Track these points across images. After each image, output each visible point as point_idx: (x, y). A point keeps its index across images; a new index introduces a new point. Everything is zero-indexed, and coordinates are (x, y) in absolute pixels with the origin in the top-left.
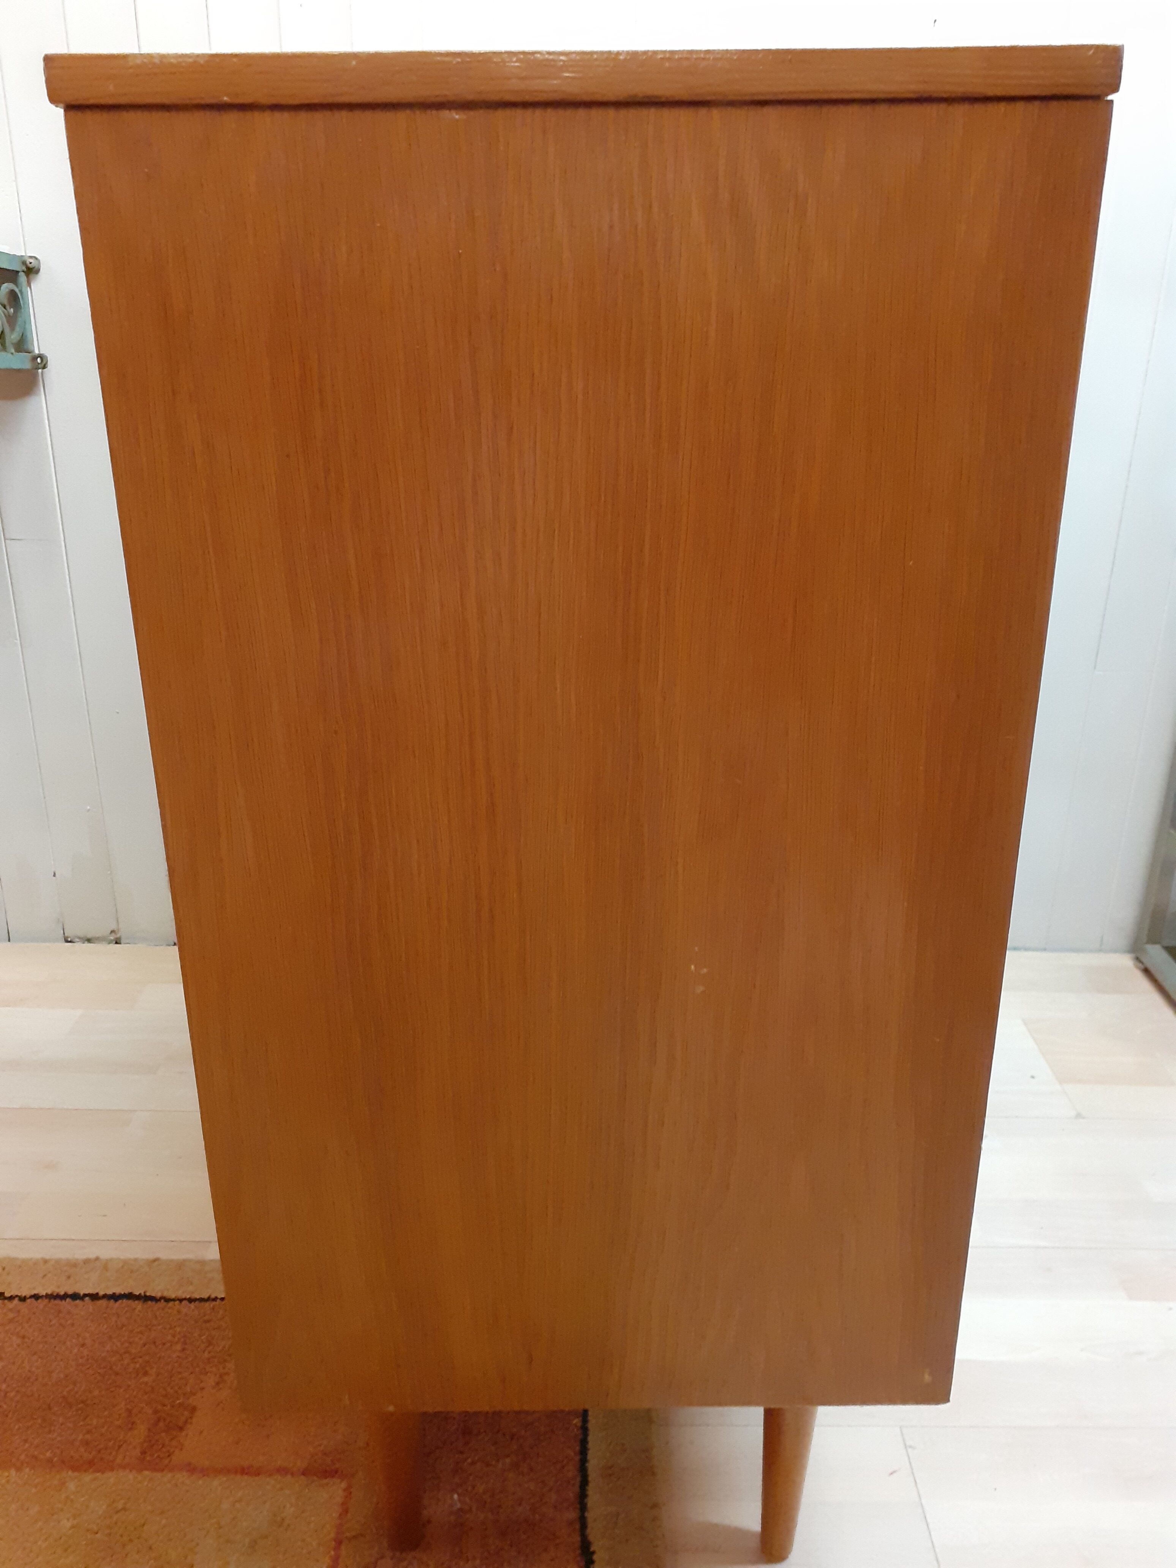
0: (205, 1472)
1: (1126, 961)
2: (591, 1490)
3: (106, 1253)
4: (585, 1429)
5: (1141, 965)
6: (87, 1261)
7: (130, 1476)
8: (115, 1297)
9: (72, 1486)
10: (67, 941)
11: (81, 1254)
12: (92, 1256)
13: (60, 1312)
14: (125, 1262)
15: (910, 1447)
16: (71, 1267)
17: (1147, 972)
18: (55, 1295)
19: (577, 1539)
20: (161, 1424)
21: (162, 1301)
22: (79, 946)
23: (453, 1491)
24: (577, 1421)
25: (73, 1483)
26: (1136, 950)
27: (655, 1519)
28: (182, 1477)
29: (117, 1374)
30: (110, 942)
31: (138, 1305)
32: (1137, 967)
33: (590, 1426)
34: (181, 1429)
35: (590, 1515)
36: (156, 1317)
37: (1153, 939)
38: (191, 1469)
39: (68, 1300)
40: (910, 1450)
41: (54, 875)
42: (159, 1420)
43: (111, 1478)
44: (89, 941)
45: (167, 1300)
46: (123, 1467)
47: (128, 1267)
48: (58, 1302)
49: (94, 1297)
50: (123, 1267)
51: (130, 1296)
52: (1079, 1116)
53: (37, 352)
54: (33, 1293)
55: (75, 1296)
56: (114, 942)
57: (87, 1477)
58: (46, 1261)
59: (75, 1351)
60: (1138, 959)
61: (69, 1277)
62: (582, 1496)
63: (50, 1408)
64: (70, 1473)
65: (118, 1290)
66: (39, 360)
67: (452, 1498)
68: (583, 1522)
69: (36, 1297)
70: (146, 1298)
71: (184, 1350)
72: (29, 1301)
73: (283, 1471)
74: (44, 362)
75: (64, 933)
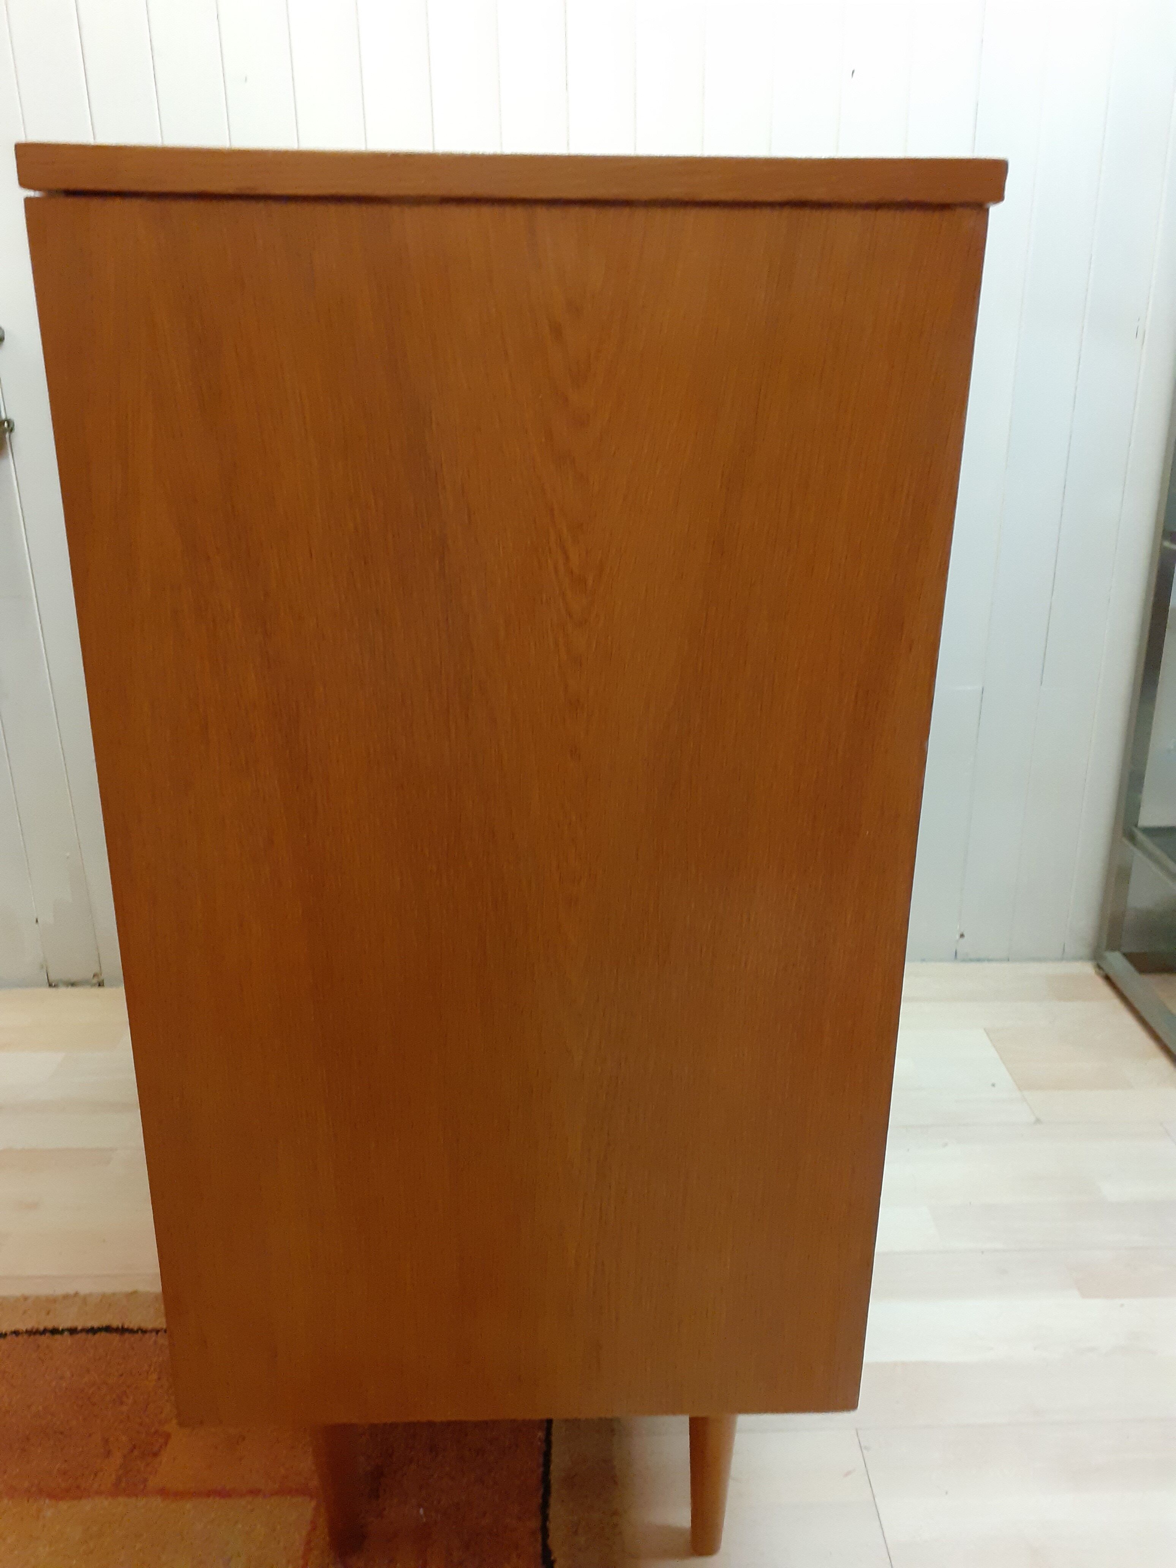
0: (180, 1495)
1: (1088, 969)
2: (553, 1500)
3: (84, 1288)
4: (548, 1442)
5: (1101, 972)
6: (66, 1297)
7: (104, 1503)
8: (93, 1331)
9: (49, 1513)
10: (50, 985)
11: (60, 1290)
12: (71, 1291)
13: (39, 1346)
14: (104, 1296)
15: (866, 1448)
16: (50, 1303)
17: (1108, 979)
18: (34, 1330)
19: (539, 1548)
20: (136, 1453)
21: (140, 1332)
22: (63, 990)
23: (420, 1506)
24: (541, 1434)
25: (49, 1510)
26: (1097, 958)
27: (616, 1525)
28: (157, 1502)
29: (94, 1404)
30: (93, 985)
31: (116, 1337)
32: (1098, 974)
33: (554, 1438)
34: (155, 1455)
35: (551, 1526)
36: (133, 1349)
37: (1113, 946)
38: (163, 1492)
39: (47, 1335)
40: (865, 1451)
41: (37, 921)
42: (134, 1447)
43: (87, 1505)
44: (73, 984)
45: (144, 1332)
46: (99, 1493)
47: (107, 1301)
48: (38, 1336)
49: (73, 1331)
50: (101, 1301)
51: (108, 1329)
52: (1038, 1121)
53: (3, 417)
54: (13, 1329)
55: (55, 1331)
56: (98, 984)
57: (63, 1505)
58: (26, 1298)
59: (54, 1384)
60: (1099, 967)
61: (48, 1313)
62: (545, 1505)
63: (28, 1439)
64: (47, 1501)
65: (96, 1324)
66: (6, 424)
67: (418, 1511)
68: (545, 1532)
69: (16, 1333)
70: (122, 1331)
71: (159, 1379)
72: (9, 1338)
73: (254, 1492)
74: (11, 426)
75: (48, 980)
